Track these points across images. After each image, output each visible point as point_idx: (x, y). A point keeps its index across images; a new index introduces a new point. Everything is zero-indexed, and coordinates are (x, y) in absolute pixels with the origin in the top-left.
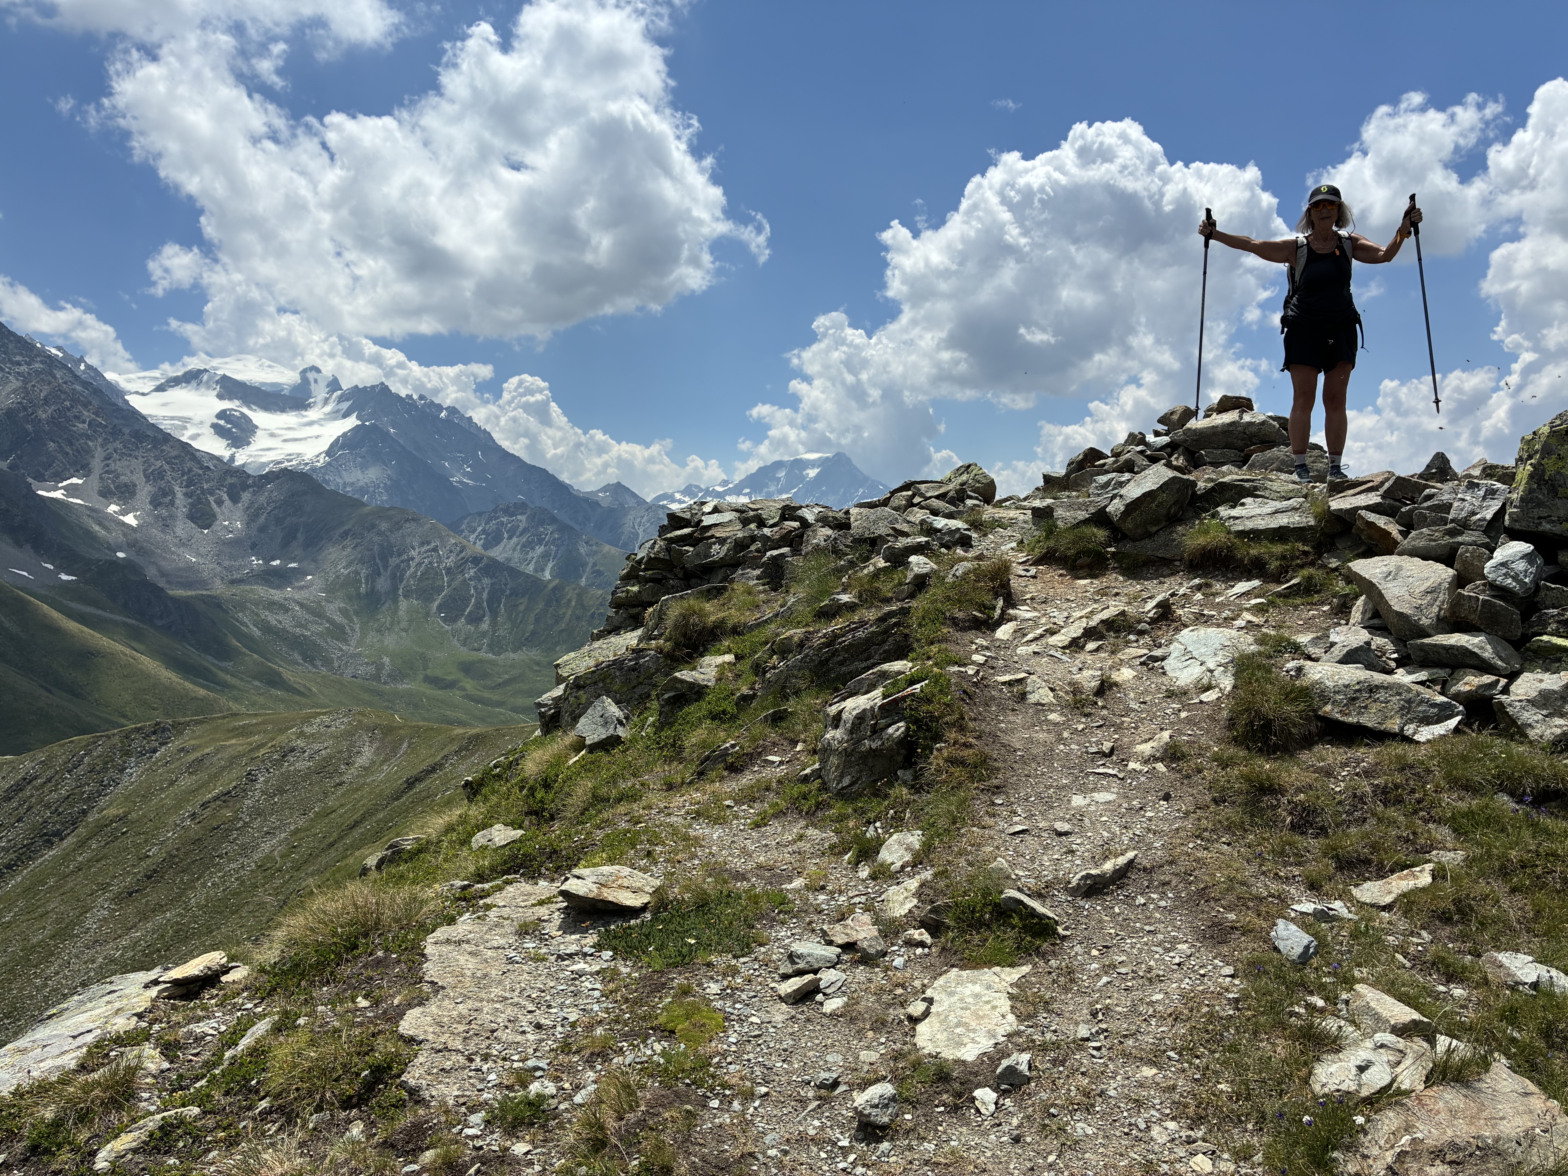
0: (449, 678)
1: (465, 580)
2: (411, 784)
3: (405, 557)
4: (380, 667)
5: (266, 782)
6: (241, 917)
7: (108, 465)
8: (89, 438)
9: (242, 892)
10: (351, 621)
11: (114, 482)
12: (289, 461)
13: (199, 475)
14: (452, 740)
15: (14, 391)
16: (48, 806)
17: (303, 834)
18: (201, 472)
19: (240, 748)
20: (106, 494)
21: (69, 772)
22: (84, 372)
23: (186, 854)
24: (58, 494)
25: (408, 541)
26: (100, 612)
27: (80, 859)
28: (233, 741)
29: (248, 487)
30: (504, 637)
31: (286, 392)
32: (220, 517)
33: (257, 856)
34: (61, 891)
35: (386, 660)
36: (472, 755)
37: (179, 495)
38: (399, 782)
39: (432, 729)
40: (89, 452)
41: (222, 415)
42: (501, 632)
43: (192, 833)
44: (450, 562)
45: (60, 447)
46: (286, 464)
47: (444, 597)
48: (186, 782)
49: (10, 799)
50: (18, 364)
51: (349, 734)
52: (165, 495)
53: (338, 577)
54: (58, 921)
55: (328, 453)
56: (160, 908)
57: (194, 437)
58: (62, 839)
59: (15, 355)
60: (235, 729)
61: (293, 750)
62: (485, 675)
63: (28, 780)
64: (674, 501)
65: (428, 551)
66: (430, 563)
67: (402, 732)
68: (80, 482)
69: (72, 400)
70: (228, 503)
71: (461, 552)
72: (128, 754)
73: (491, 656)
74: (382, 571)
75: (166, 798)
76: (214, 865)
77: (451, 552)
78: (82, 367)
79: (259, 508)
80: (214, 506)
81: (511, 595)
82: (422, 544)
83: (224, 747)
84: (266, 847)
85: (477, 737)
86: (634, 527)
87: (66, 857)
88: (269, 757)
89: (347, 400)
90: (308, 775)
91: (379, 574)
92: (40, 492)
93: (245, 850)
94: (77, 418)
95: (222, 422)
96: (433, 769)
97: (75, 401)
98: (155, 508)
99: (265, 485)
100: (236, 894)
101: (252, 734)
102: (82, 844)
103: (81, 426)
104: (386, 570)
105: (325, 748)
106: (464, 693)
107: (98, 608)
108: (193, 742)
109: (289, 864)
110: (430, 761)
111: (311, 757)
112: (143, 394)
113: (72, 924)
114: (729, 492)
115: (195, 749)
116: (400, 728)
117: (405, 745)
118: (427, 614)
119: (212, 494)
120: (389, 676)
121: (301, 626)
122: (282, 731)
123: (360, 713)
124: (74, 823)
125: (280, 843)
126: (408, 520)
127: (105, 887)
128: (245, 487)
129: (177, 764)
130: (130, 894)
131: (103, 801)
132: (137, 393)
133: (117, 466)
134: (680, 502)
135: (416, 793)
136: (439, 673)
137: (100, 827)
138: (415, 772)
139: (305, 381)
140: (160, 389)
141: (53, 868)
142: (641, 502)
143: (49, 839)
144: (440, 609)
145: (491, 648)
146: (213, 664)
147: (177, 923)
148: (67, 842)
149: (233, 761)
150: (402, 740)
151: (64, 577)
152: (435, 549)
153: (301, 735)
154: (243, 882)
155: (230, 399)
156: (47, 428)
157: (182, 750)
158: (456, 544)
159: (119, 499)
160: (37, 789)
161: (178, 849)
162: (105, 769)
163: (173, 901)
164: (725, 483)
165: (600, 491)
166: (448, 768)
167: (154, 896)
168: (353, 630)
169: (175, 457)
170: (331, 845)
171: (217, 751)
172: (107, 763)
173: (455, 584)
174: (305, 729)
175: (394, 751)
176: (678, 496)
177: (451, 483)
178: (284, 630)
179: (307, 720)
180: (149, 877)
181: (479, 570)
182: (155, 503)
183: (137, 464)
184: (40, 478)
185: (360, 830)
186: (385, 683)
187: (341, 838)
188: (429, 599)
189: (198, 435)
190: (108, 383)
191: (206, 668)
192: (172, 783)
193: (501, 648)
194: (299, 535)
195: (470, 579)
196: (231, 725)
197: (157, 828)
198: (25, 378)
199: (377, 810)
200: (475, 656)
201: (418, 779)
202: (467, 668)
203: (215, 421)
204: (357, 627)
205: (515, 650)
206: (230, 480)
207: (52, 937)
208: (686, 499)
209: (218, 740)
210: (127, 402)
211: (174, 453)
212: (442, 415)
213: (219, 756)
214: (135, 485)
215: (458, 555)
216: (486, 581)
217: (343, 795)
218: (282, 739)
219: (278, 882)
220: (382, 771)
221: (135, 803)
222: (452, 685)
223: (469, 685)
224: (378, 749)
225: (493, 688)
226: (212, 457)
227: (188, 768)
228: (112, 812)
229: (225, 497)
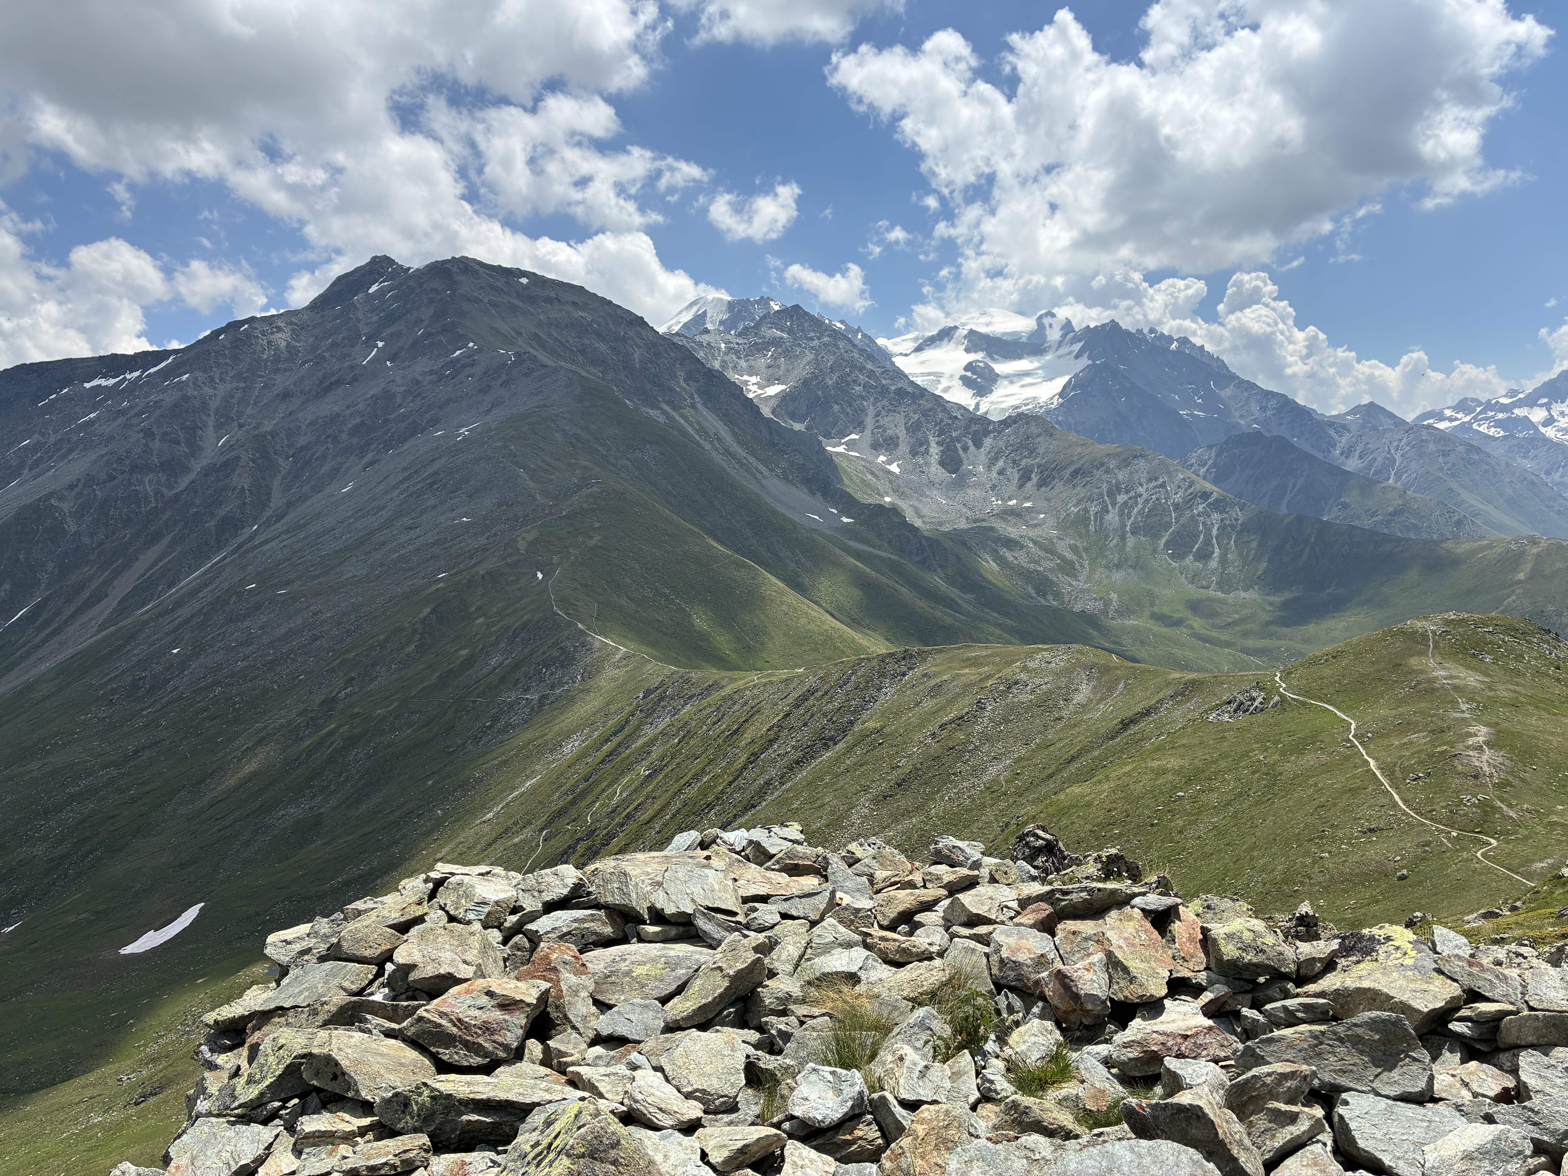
0: (1176, 615)
1: (1193, 516)
2: (1125, 724)
3: (1132, 494)
4: (1107, 603)
5: (993, 710)
6: (972, 832)
7: (877, 421)
8: (863, 398)
9: (972, 810)
10: (1081, 557)
11: (882, 436)
12: (1026, 405)
13: (949, 424)
14: (1168, 684)
15: (809, 363)
16: (825, 715)
17: (1025, 763)
18: (950, 422)
19: (972, 678)
20: (876, 447)
21: (841, 687)
22: (861, 340)
23: (928, 768)
24: (841, 449)
25: (1136, 477)
26: (871, 549)
27: (848, 762)
28: (967, 671)
29: (990, 432)
30: (1235, 576)
31: (1024, 340)
32: (965, 462)
33: (985, 778)
34: (834, 787)
35: (1114, 596)
36: (1188, 700)
37: (933, 444)
38: (1115, 722)
39: (1148, 671)
40: (863, 410)
41: (969, 367)
42: (1231, 570)
43: (932, 750)
44: (1178, 498)
45: (842, 408)
46: (1024, 408)
47: (1171, 534)
48: (928, 704)
49: (799, 706)
50: (812, 339)
51: (1068, 672)
52: (921, 444)
53: (1068, 515)
54: (832, 813)
55: (1061, 395)
56: (907, 813)
57: (946, 390)
58: (835, 744)
59: (809, 331)
60: (968, 659)
61: (1016, 683)
62: (1214, 614)
63: (811, 692)
64: (1441, 418)
65: (1156, 487)
66: (1158, 499)
67: (1118, 672)
68: (857, 437)
69: (851, 366)
70: (972, 448)
71: (1190, 487)
72: (883, 675)
73: (1220, 594)
74: (1110, 507)
75: (912, 717)
76: (951, 782)
77: (1179, 487)
78: (859, 337)
79: (999, 452)
80: (961, 452)
81: (1242, 531)
82: (1150, 480)
83: (959, 675)
84: (993, 771)
85: (1193, 682)
86: (1389, 452)
87: (838, 760)
88: (996, 688)
89: (1079, 341)
90: (1030, 706)
91: (1108, 512)
92: (828, 448)
93: (976, 772)
94: (855, 381)
95: (969, 374)
96: (1147, 712)
97: (853, 366)
98: (914, 456)
99: (1003, 430)
100: (969, 811)
101: (981, 665)
102: (850, 750)
103: (857, 388)
104: (1114, 508)
105: (1045, 683)
106: (1191, 631)
107: (870, 546)
108: (934, 669)
109: (1013, 790)
110: (1145, 704)
111: (1033, 691)
112: (906, 355)
113: (841, 818)
114: (1520, 404)
115: (935, 675)
116: (1117, 668)
117: (1121, 685)
118: (1155, 551)
119: (959, 441)
120: (1117, 611)
121: (1035, 562)
122: (1009, 664)
123: (1078, 651)
124: (844, 731)
125: (1006, 768)
126: (1136, 457)
127: (866, 789)
128: (986, 433)
129: (922, 687)
130: (885, 798)
131: (865, 715)
132: (901, 354)
133: (884, 421)
134: (1451, 419)
135: (1130, 735)
136: (1166, 610)
137: (864, 736)
138: (1130, 714)
139: (1041, 326)
140: (919, 349)
141: (829, 767)
142: (1399, 422)
143: (827, 742)
144: (1167, 545)
145: (1220, 586)
146: (960, 597)
147: (922, 829)
148: (841, 746)
149: (966, 688)
150: (1118, 680)
151: (845, 520)
152: (1163, 485)
153: (1025, 669)
154: (974, 800)
155: (976, 352)
156: (833, 392)
157: (925, 675)
158: (1184, 480)
159: (886, 450)
160: (818, 700)
161: (921, 763)
162: (867, 688)
163: (919, 808)
164: (1512, 393)
165: (1347, 414)
166: (1163, 712)
167: (904, 802)
168: (1082, 566)
169: (930, 410)
170: (1050, 776)
171: (954, 678)
172: (868, 682)
173: (1183, 520)
174: (1028, 663)
175: (1111, 689)
176: (1448, 413)
177: (1181, 416)
178: (1019, 565)
179: (1030, 656)
180: (899, 785)
181: (1209, 505)
182: (914, 453)
183: (900, 419)
184: (828, 436)
185: (1076, 765)
186: (1112, 619)
187: (1058, 771)
188: (1157, 536)
189: (949, 387)
190: (879, 348)
191: (952, 600)
192: (917, 704)
193: (1231, 586)
194: (1033, 476)
195: (1199, 515)
196: (965, 656)
197: (905, 743)
198: (816, 351)
199: (1092, 748)
200: (1203, 593)
201: (1133, 721)
202: (1195, 606)
203: (964, 373)
204: (1086, 564)
205: (1246, 589)
206: (975, 428)
207: (827, 826)
208: (1459, 416)
209: (955, 669)
210: (893, 364)
211: (929, 406)
212: (1173, 346)
213: (955, 683)
214: (898, 438)
215: (1186, 490)
216: (1216, 516)
217: (1062, 730)
218: (1007, 671)
219: (1003, 805)
220: (1098, 710)
221: (889, 718)
222: (1178, 623)
223: (1197, 623)
224: (1095, 687)
225: (1222, 628)
226: (960, 407)
227: (930, 691)
228: (871, 725)
229: (970, 443)
